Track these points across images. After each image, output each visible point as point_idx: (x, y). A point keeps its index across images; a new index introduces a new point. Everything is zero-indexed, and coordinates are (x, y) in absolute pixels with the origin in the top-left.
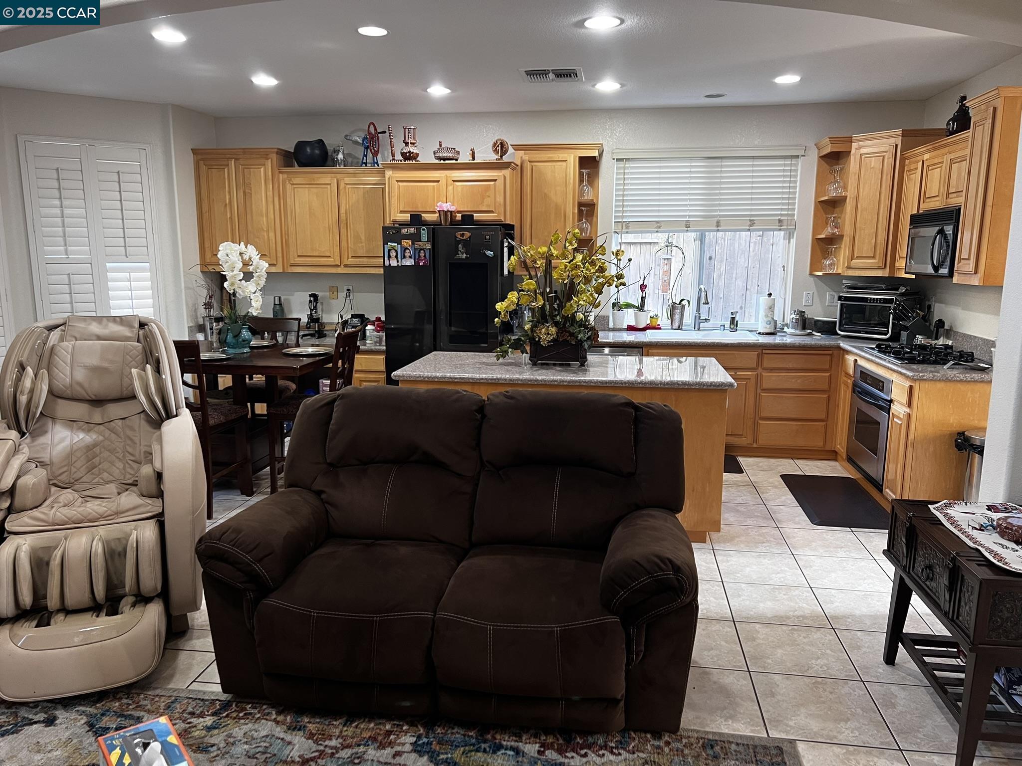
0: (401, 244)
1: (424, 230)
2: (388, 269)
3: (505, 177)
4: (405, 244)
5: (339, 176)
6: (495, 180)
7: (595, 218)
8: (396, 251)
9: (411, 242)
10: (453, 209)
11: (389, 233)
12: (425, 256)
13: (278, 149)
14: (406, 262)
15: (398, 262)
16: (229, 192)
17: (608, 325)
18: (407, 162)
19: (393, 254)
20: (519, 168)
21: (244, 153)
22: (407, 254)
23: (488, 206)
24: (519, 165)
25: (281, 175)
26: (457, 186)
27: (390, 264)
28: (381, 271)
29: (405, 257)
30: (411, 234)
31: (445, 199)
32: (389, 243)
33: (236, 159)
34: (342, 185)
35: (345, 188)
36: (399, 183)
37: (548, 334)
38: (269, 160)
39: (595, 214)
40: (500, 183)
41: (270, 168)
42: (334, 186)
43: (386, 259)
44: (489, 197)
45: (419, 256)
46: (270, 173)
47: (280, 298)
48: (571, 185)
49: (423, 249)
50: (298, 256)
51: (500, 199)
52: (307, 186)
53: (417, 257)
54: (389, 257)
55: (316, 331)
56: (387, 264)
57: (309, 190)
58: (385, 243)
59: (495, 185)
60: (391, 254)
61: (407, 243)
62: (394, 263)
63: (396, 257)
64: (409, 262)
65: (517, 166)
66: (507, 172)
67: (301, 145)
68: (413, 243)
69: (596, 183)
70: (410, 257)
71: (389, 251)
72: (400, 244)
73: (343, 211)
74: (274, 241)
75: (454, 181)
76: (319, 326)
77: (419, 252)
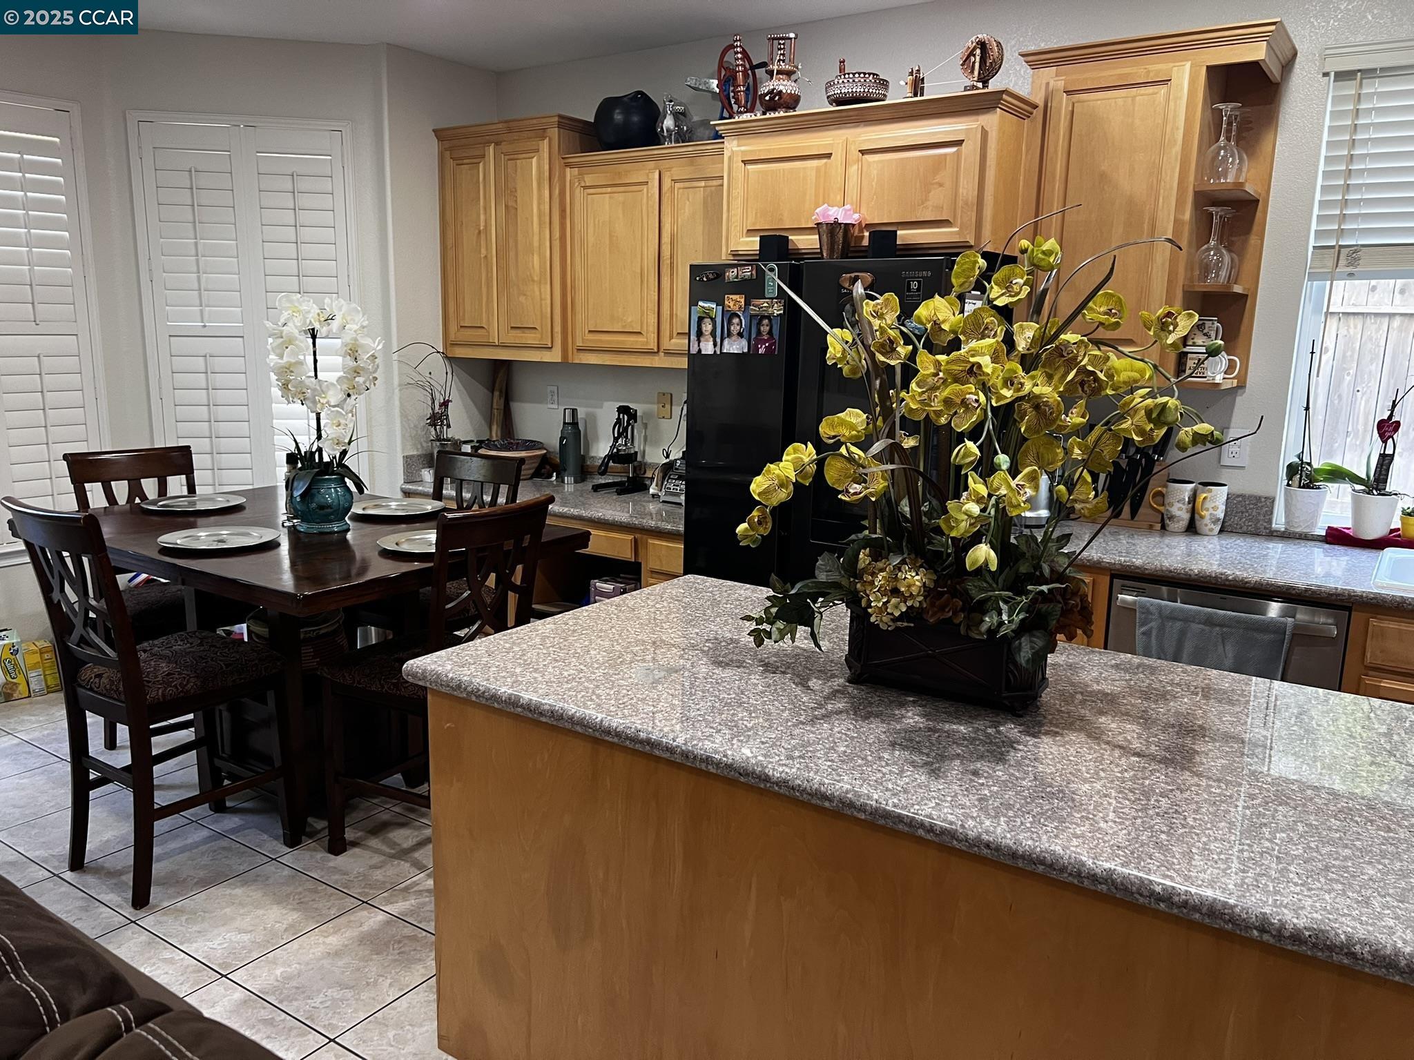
0: (723, 305)
1: (772, 270)
2: (697, 359)
3: (985, 133)
4: (731, 304)
5: (665, 164)
6: (959, 143)
7: (1253, 239)
8: (713, 320)
9: (743, 300)
10: (853, 218)
11: (701, 280)
12: (770, 333)
13: (560, 116)
14: (731, 345)
15: (715, 345)
16: (485, 209)
17: (1270, 522)
18: (768, 116)
19: (707, 327)
20: (1038, 114)
21: (510, 130)
22: (735, 329)
23: (939, 208)
24: (1041, 104)
25: (568, 170)
26: (869, 164)
27: (700, 351)
28: (683, 363)
29: (729, 335)
30: (744, 281)
31: (839, 198)
32: (701, 303)
33: (497, 144)
34: (667, 183)
35: (672, 188)
36: (749, 167)
37: (895, 592)
38: (546, 141)
39: (1255, 228)
40: (970, 149)
41: (546, 155)
42: (653, 186)
43: (693, 337)
44: (941, 185)
45: (759, 333)
46: (547, 167)
47: (574, 411)
48: (1178, 148)
49: (768, 317)
50: (590, 331)
51: (968, 189)
52: (609, 190)
53: (753, 336)
54: (700, 334)
55: (628, 477)
56: (694, 350)
57: (610, 197)
58: (693, 302)
59: (958, 154)
60: (704, 329)
61: (735, 301)
62: (708, 348)
63: (713, 334)
64: (735, 346)
65: (1035, 107)
66: (992, 120)
67: (607, 106)
68: (747, 303)
69: (1266, 146)
70: (740, 335)
71: (700, 319)
72: (721, 303)
73: (666, 239)
74: (549, 302)
75: (863, 152)
76: (635, 469)
77: (759, 324)
